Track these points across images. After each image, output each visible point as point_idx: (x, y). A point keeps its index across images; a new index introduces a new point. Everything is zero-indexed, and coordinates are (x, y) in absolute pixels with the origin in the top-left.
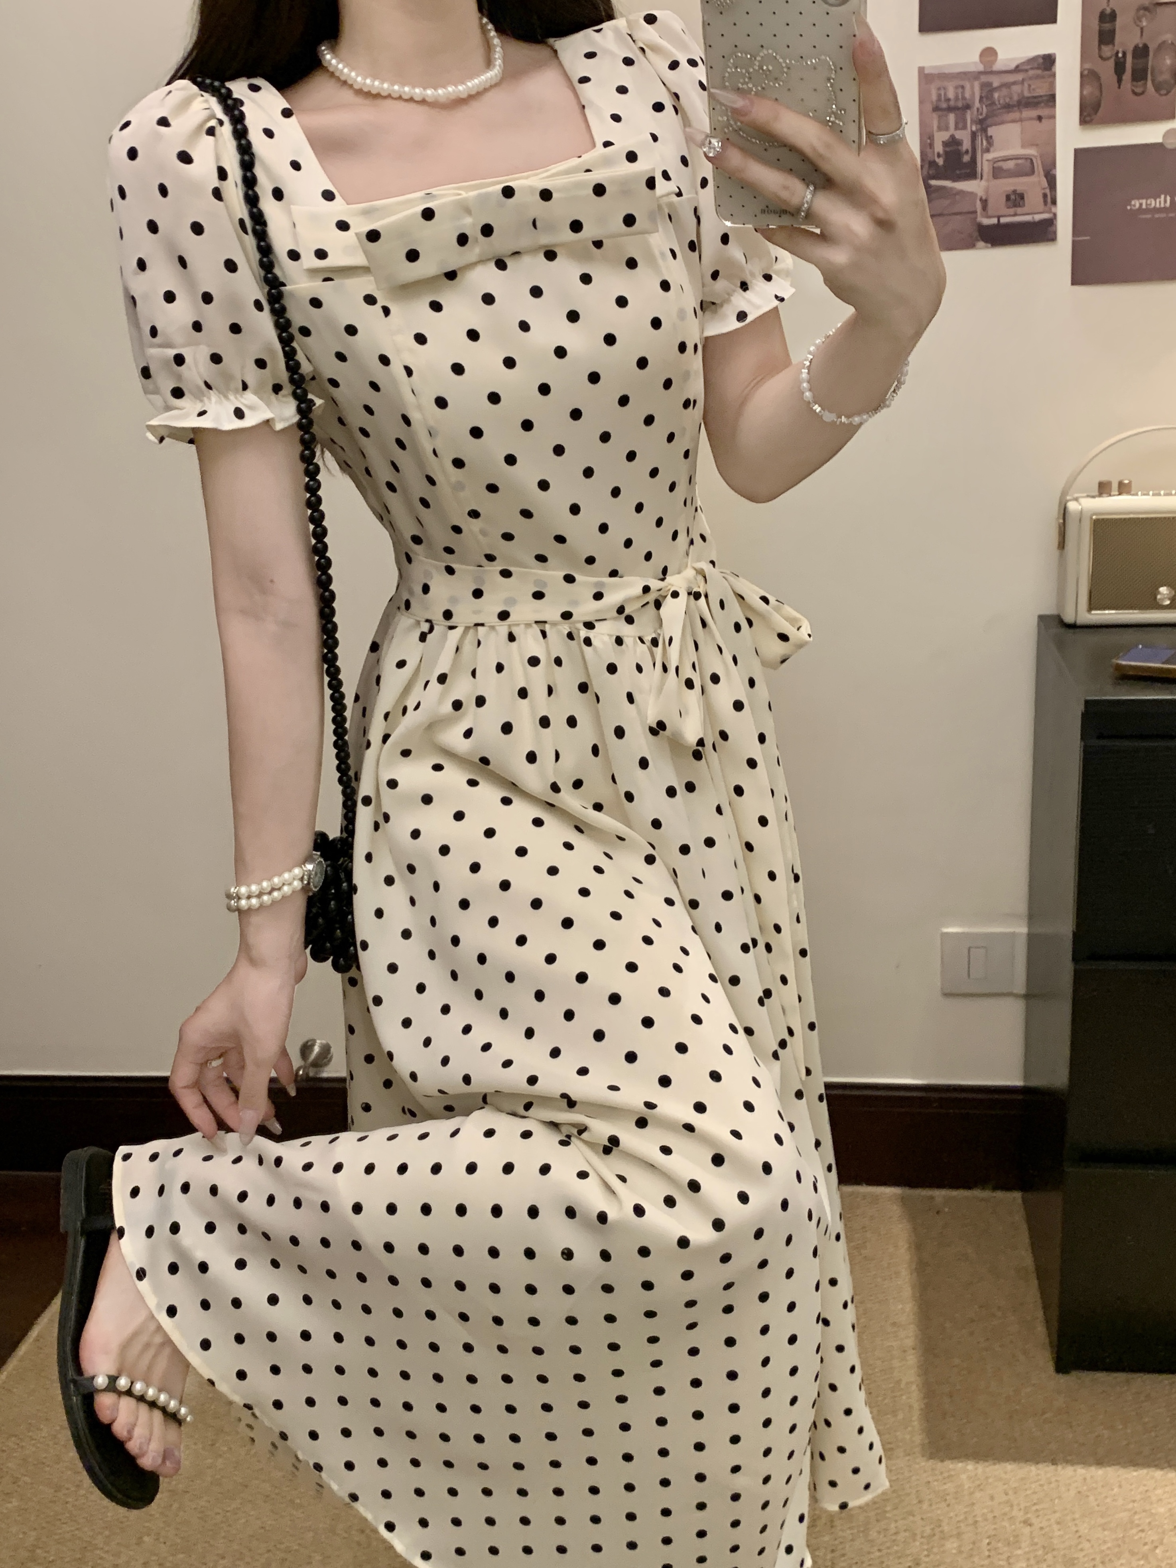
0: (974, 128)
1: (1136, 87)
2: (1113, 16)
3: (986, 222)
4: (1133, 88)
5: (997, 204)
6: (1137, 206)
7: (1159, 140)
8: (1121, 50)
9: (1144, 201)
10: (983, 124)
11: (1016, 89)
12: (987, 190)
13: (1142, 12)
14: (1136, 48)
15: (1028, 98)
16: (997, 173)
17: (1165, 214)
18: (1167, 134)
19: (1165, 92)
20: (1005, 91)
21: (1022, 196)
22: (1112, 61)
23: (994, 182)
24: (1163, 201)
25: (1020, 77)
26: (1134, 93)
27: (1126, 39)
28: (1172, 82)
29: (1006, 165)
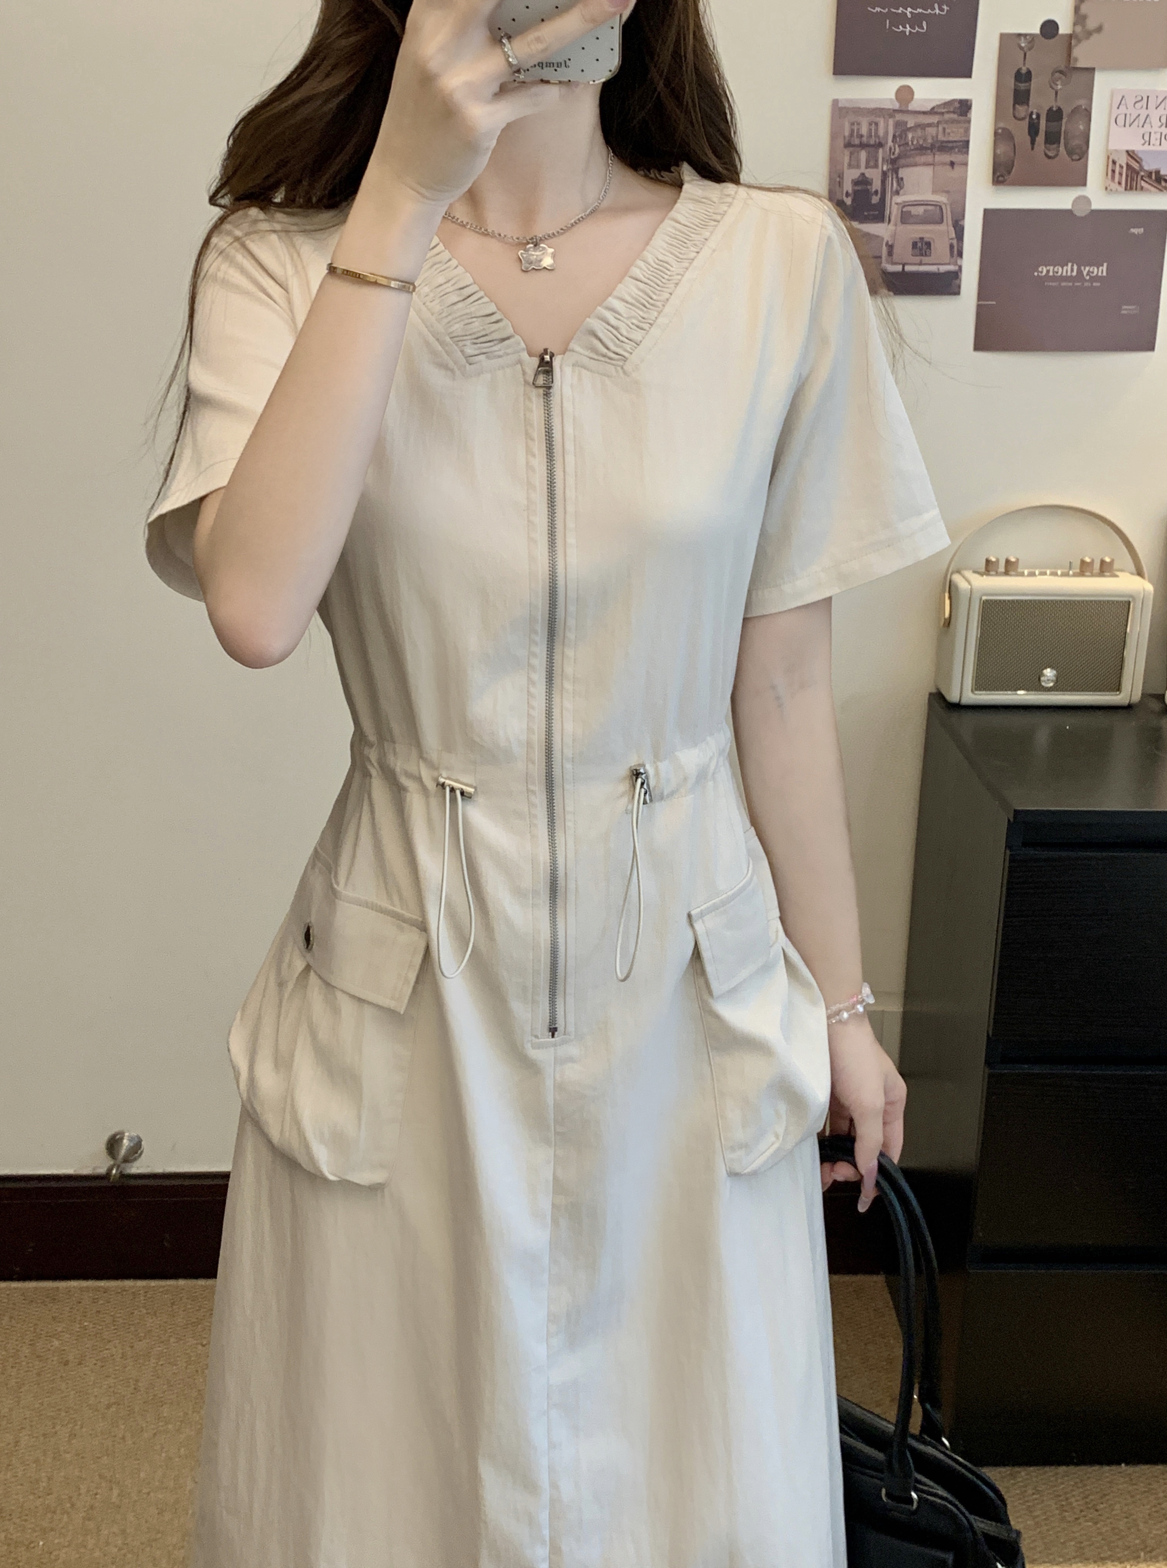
0: (885, 168)
1: (1049, 150)
2: (1028, 76)
3: (891, 268)
4: (1047, 152)
5: (903, 250)
6: (1045, 272)
7: (1068, 206)
8: (1035, 111)
9: (1051, 268)
10: (895, 165)
11: (932, 131)
12: (894, 236)
13: (1057, 75)
14: (1050, 110)
15: (943, 142)
16: (906, 218)
17: (1071, 284)
18: (1076, 201)
19: (1078, 157)
20: (919, 132)
21: (928, 244)
22: (1027, 120)
23: (901, 228)
24: (1069, 270)
25: (934, 119)
26: (1046, 155)
27: (1040, 101)
28: (1085, 149)
29: (916, 211)
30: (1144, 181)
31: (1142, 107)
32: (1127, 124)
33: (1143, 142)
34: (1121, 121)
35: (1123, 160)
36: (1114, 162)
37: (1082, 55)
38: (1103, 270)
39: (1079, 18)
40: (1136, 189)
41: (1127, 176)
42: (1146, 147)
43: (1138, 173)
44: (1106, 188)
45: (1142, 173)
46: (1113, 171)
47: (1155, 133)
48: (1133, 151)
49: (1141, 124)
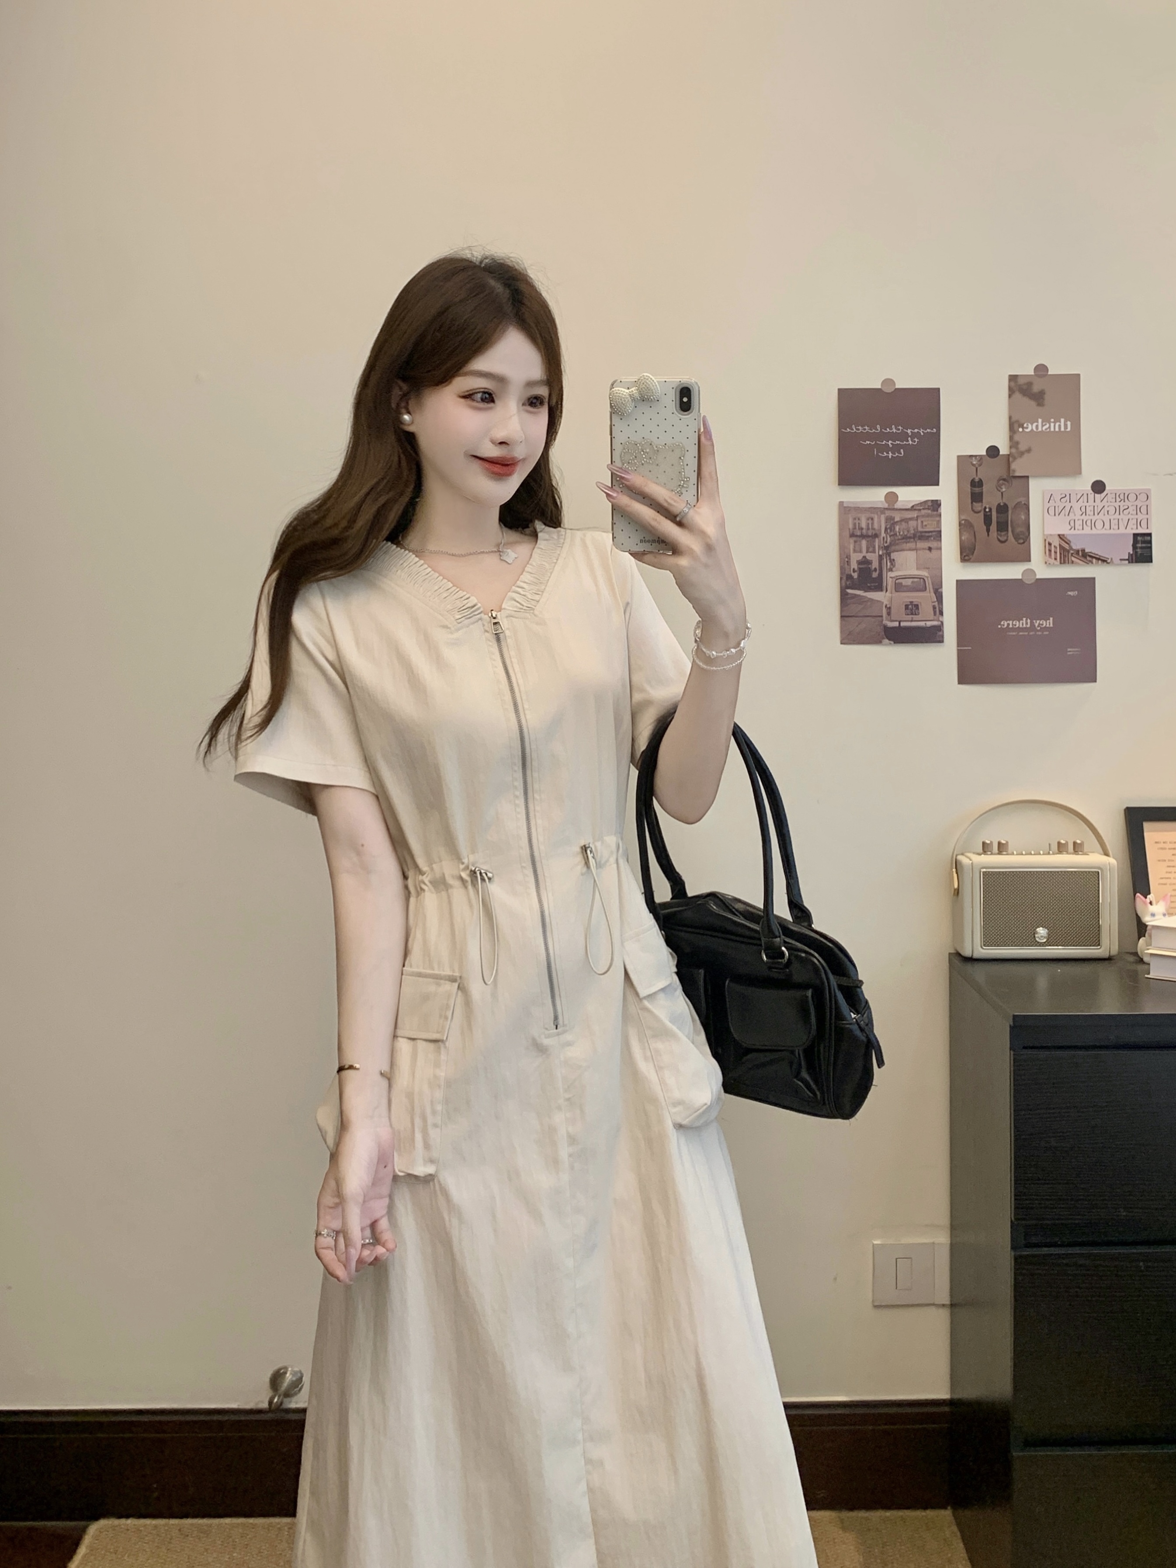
0: (881, 553)
1: (1001, 536)
2: (980, 483)
3: (890, 624)
4: (999, 537)
5: (899, 612)
6: (1006, 625)
7: (1019, 577)
8: (988, 507)
9: (1011, 622)
10: (888, 550)
11: (912, 524)
12: (891, 600)
13: (1001, 482)
14: (999, 505)
15: (921, 532)
16: (898, 588)
17: (1025, 633)
18: (1025, 572)
19: (1022, 541)
20: (904, 525)
21: (917, 606)
22: (982, 514)
23: (896, 595)
24: (1024, 623)
25: (915, 514)
26: (999, 540)
27: (991, 500)
28: (1027, 534)
29: (906, 582)
30: (1074, 556)
31: (1066, 501)
32: (1057, 514)
33: (1070, 528)
34: (1051, 512)
35: (1056, 542)
36: (1050, 544)
37: (1019, 467)
38: (1050, 623)
39: (1013, 443)
40: (1068, 563)
41: (1060, 554)
42: (1073, 532)
43: (1068, 551)
44: (1046, 563)
45: (1072, 552)
46: (1050, 551)
47: (1078, 520)
48: (1063, 535)
49: (1067, 514)
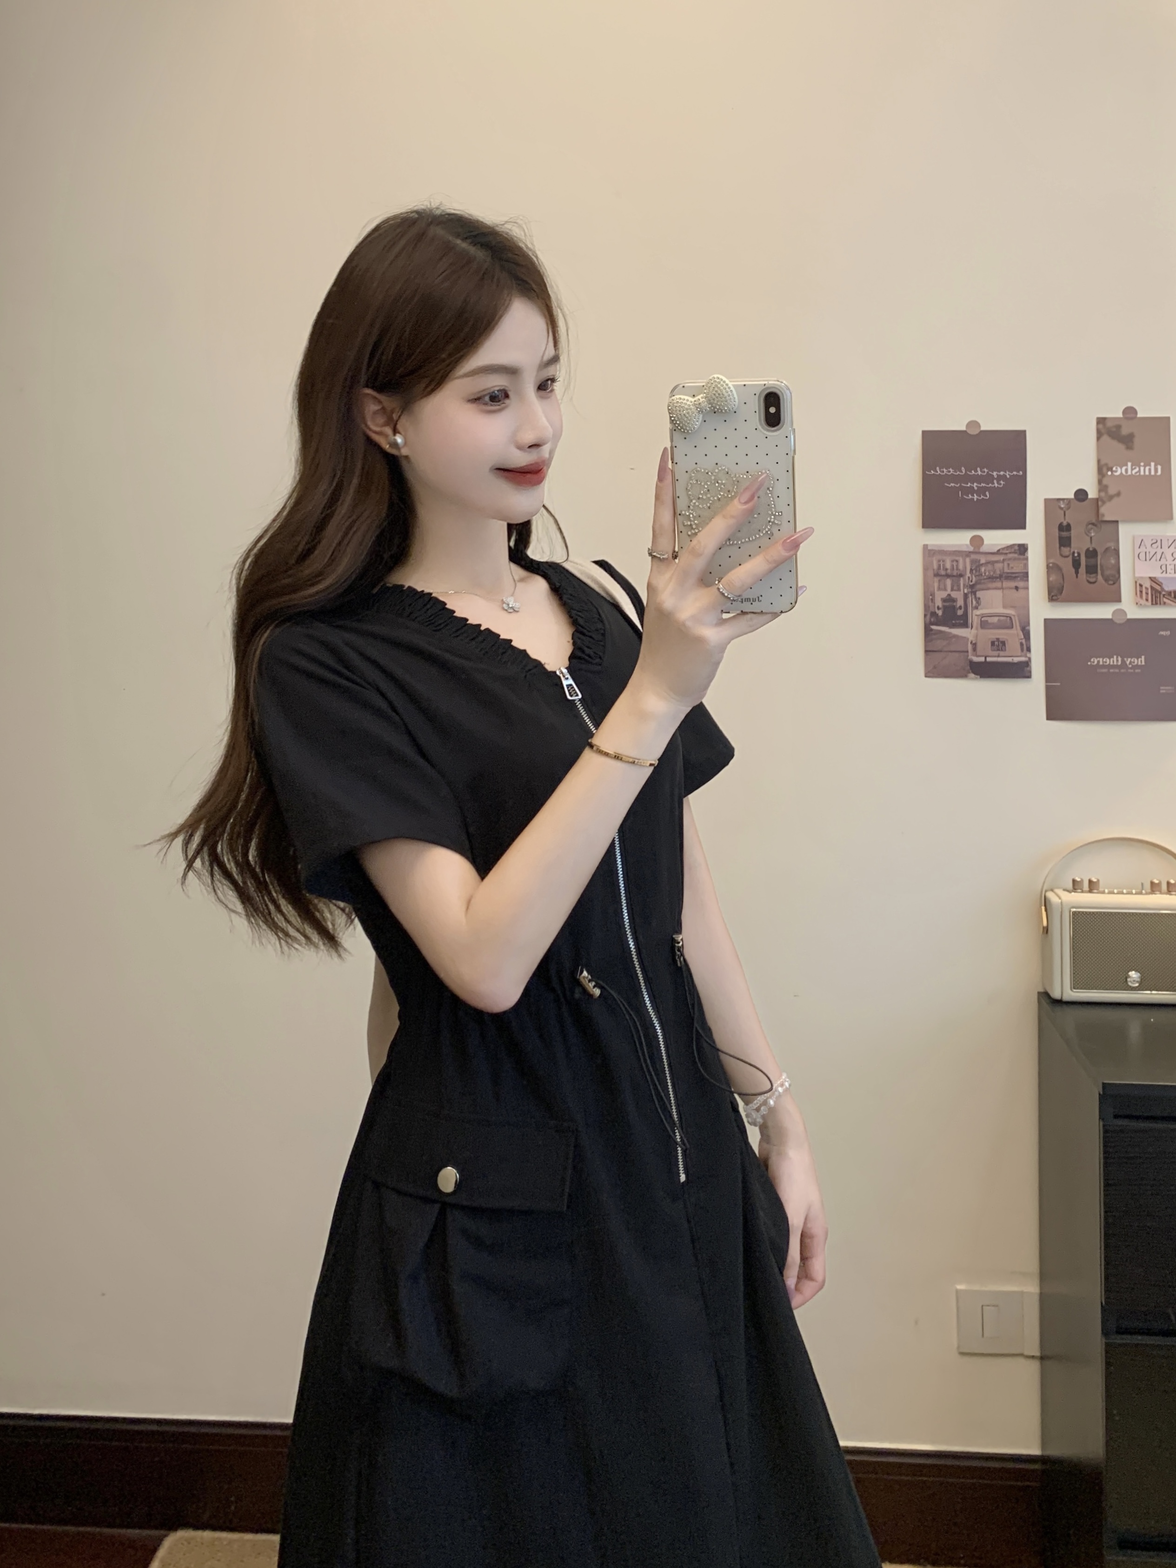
0: (966, 591)
1: (1090, 577)
2: (1068, 528)
3: (976, 659)
4: (1088, 579)
5: (984, 648)
6: (1096, 662)
7: (1110, 617)
8: (1076, 551)
9: (1101, 660)
10: (973, 589)
11: (999, 566)
12: (976, 637)
13: (1090, 526)
14: (1088, 550)
15: (1008, 573)
16: (984, 625)
17: (1117, 671)
18: (1114, 613)
19: (1112, 582)
20: (990, 567)
21: (1004, 643)
22: (1071, 556)
23: (981, 631)
24: (1115, 660)
25: (1001, 558)
26: (1088, 581)
27: (1080, 544)
28: (1117, 576)
29: (990, 620)
30: (1166, 598)
31: (1157, 547)
32: (1148, 559)
33: (1162, 571)
34: (1142, 556)
35: (1147, 584)
36: (1141, 586)
37: (1108, 512)
38: (1142, 661)
39: (1102, 487)
40: (1161, 604)
41: (1152, 595)
42: (1164, 575)
43: (1160, 593)
44: (1137, 604)
45: (1164, 593)
46: (1141, 592)
47: (1170, 565)
48: (1155, 578)
49: (1159, 558)
